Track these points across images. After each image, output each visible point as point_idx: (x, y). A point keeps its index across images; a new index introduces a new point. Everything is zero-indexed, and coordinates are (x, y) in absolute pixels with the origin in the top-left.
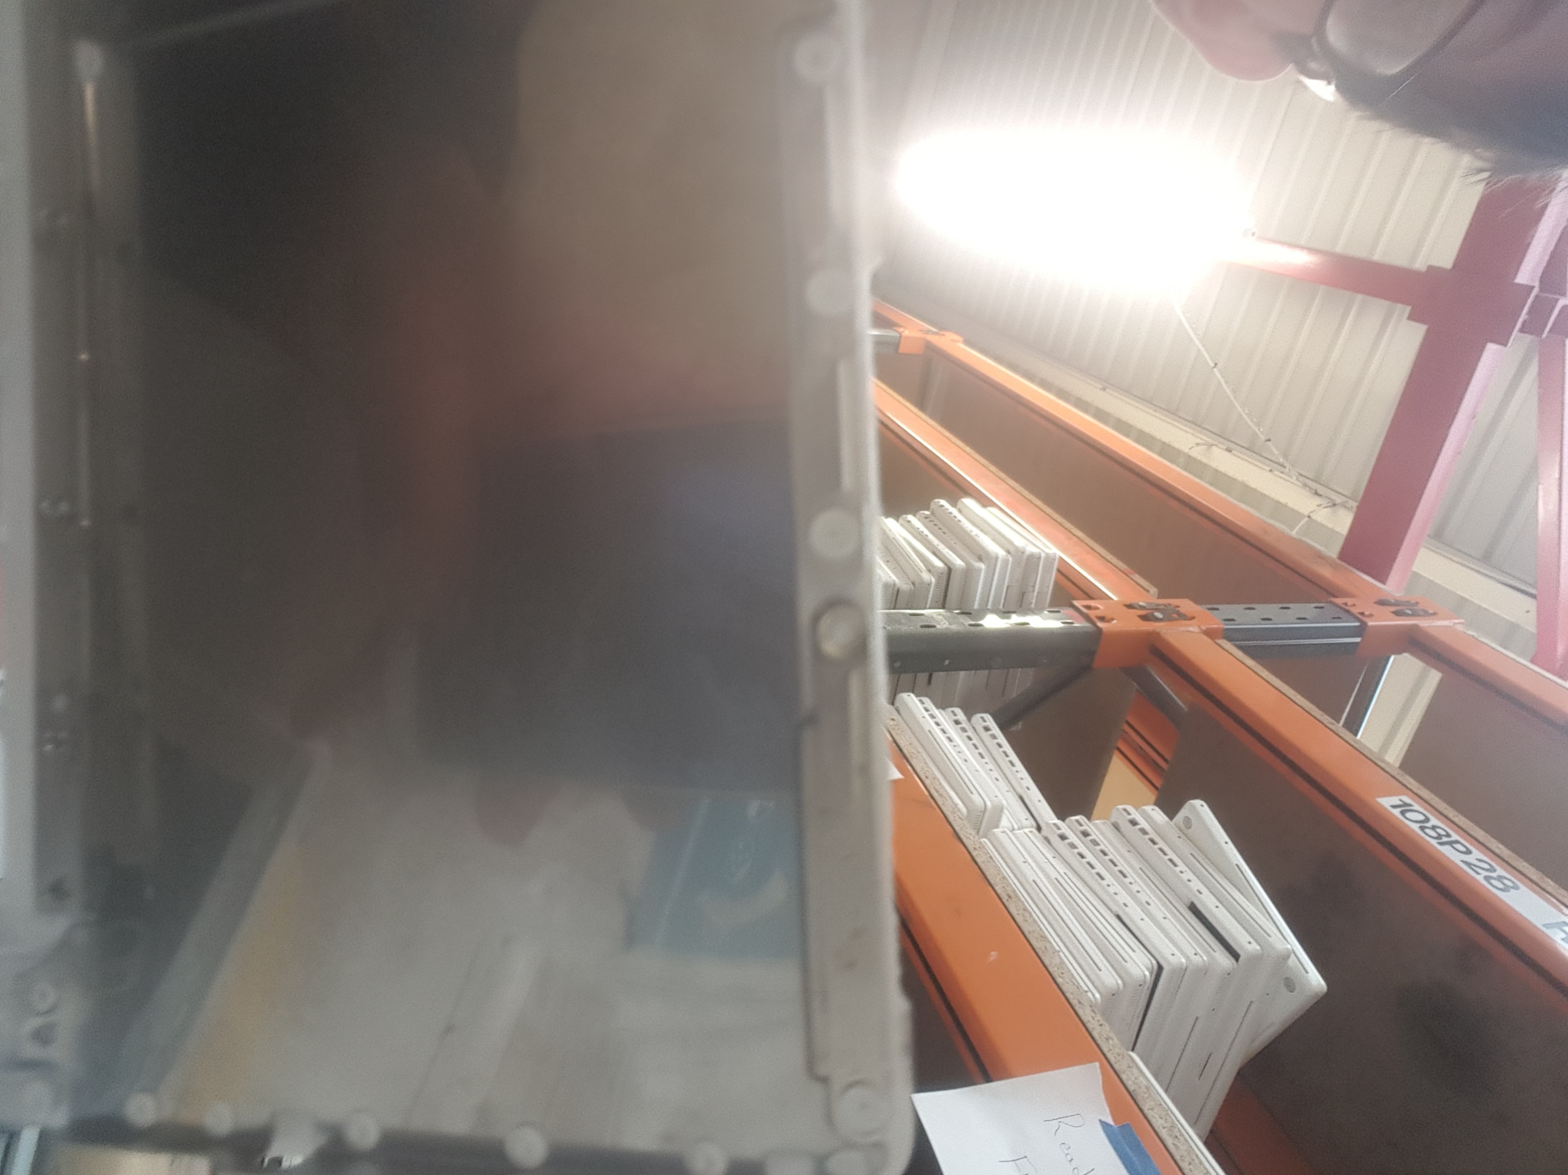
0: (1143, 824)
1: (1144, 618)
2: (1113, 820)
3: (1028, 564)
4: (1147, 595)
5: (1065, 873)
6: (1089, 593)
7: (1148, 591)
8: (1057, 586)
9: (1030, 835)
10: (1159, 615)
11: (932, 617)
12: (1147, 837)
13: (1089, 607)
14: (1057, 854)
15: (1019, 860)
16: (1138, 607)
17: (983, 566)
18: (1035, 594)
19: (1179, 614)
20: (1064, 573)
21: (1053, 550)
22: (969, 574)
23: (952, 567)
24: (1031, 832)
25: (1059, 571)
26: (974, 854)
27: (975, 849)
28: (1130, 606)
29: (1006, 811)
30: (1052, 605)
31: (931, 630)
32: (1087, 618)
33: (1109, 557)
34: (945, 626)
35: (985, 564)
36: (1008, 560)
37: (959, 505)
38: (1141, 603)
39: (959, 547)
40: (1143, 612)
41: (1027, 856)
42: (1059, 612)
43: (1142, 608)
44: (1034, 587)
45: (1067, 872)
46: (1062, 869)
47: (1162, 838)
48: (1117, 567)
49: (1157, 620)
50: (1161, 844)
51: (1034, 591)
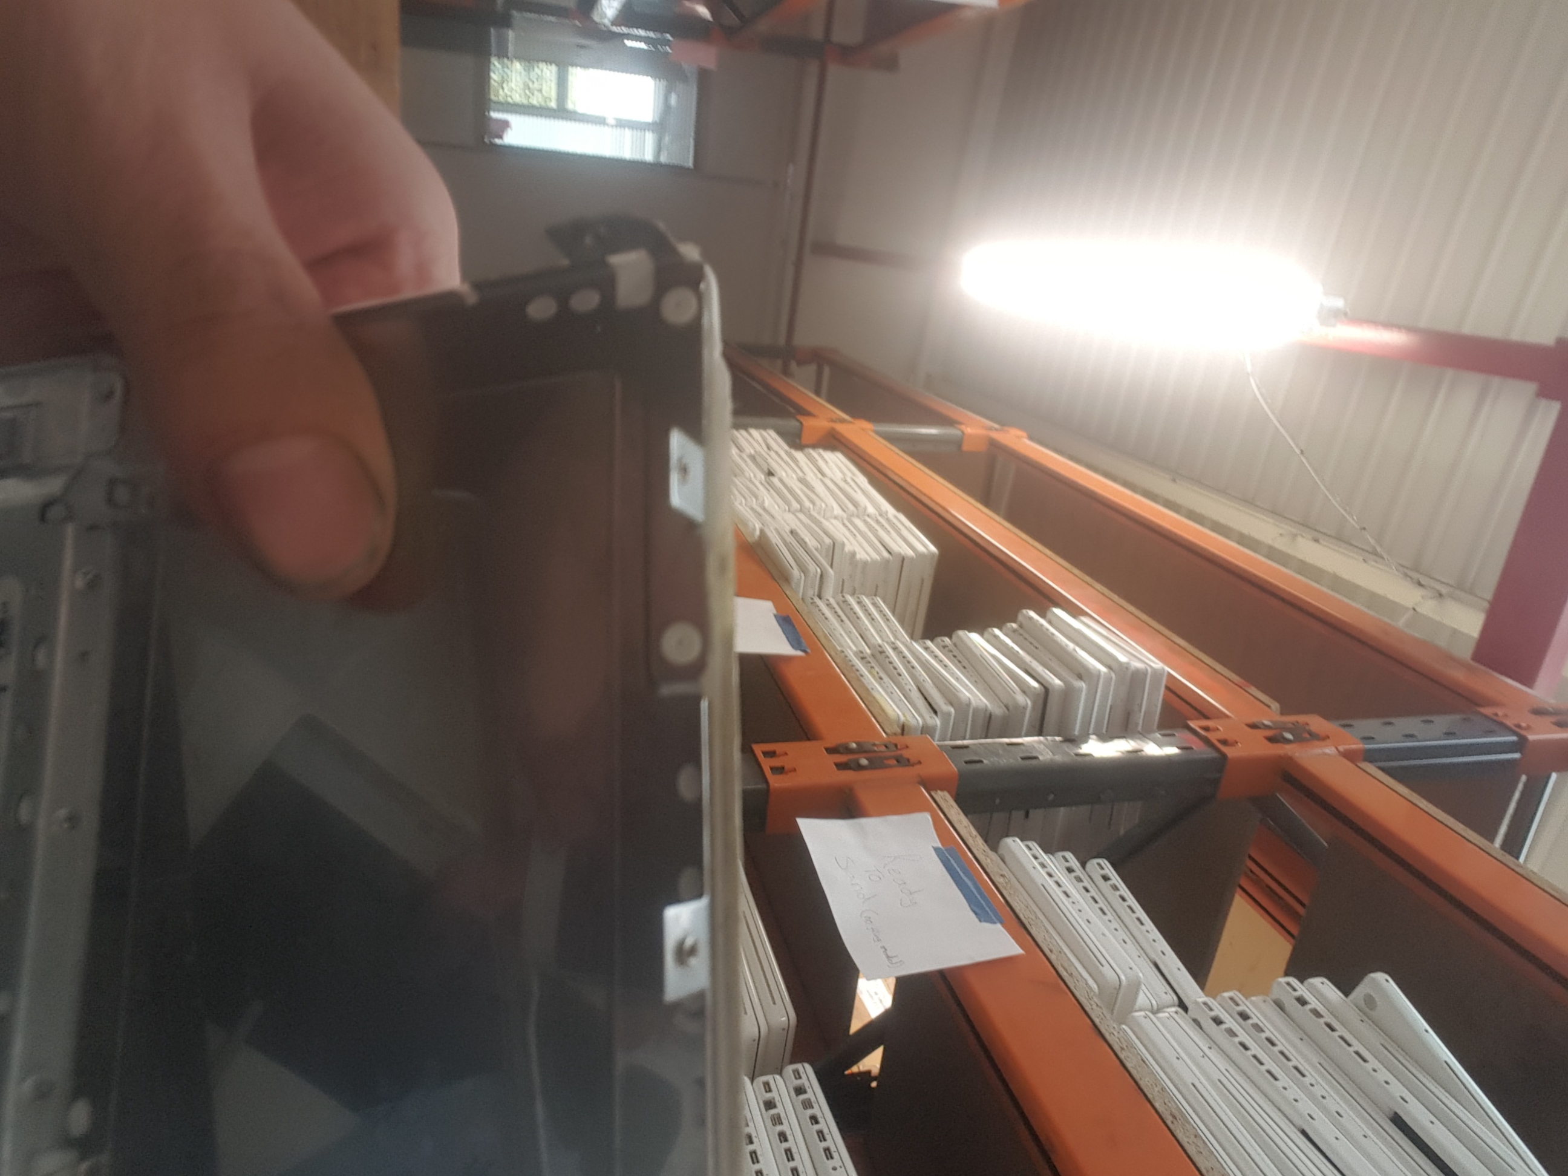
0: (1314, 1003)
1: (1271, 739)
2: (1274, 997)
3: (1133, 681)
4: (1270, 713)
5: (1227, 1070)
6: (1203, 712)
7: (1269, 706)
8: (1166, 705)
9: (1175, 1016)
10: (1289, 736)
11: (1034, 747)
12: (1322, 1021)
13: (1206, 729)
14: (1214, 1043)
15: (1171, 1056)
16: (1262, 727)
17: (1082, 685)
18: (1142, 714)
19: (1310, 733)
20: (1173, 690)
21: (1157, 664)
22: (1068, 694)
23: (1049, 687)
24: (1176, 1013)
25: (1167, 688)
26: (1122, 1056)
27: (1122, 1049)
28: (1253, 726)
29: (1143, 987)
30: (1162, 726)
31: (1034, 762)
32: (1207, 742)
33: (1218, 667)
34: (1049, 757)
35: (1084, 682)
36: (1111, 678)
37: (1049, 615)
38: (1266, 722)
39: (1054, 664)
40: (1269, 733)
41: (1179, 1050)
42: (1174, 735)
43: (1267, 727)
44: (1141, 706)
45: (1230, 1069)
46: (1222, 1064)
47: (1343, 1024)
48: (1230, 680)
49: (1288, 741)
50: (1341, 1031)
51: (1140, 711)
